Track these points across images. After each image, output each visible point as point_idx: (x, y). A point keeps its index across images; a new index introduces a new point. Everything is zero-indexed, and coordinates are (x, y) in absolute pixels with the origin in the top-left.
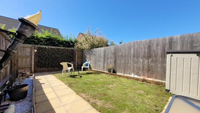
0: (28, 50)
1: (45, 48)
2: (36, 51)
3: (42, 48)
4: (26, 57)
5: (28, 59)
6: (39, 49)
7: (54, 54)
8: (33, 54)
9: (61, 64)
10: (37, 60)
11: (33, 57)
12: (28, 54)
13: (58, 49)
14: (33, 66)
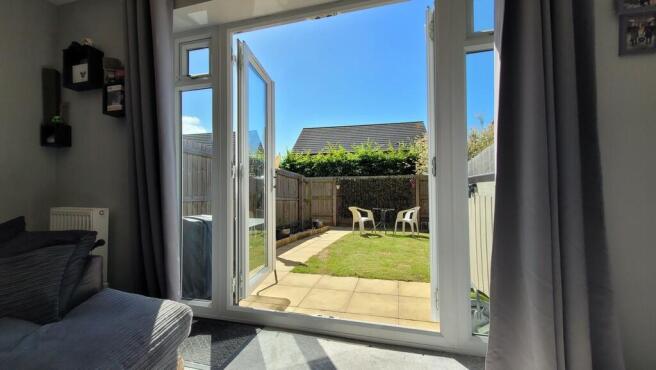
0: (329, 186)
1: (352, 181)
2: (338, 187)
3: (347, 181)
4: (328, 198)
5: (329, 202)
6: (343, 183)
7: (367, 192)
8: (335, 192)
9: (351, 208)
10: (340, 204)
11: (335, 198)
12: (329, 194)
13: (374, 181)
14: (335, 214)
